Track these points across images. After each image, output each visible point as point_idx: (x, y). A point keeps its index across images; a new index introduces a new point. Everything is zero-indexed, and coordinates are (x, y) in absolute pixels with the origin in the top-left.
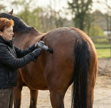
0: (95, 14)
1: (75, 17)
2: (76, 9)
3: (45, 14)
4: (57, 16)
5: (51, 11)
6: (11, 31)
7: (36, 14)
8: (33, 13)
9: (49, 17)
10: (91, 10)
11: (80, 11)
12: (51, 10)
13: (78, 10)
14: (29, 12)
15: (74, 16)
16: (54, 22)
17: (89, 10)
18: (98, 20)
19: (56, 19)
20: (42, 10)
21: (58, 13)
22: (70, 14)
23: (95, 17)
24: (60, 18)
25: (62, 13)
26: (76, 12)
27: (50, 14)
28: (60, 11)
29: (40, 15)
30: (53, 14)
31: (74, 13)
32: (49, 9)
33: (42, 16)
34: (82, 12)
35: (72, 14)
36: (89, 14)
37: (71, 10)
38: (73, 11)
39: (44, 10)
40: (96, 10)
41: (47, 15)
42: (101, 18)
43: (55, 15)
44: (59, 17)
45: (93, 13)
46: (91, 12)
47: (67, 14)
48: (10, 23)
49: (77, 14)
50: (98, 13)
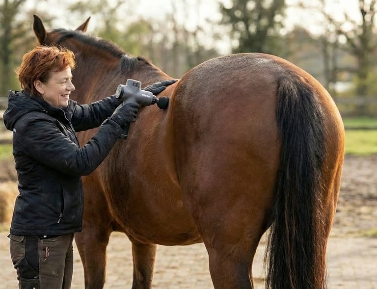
0: (292, 36)
1: (240, 47)
2: (241, 25)
3: (158, 38)
4: (192, 43)
5: (175, 30)
6: (67, 79)
7: (133, 38)
8: (126, 36)
9: (169, 46)
10: (282, 26)
11: (253, 29)
12: (175, 25)
13: (247, 27)
14: (117, 31)
15: (236, 43)
16: (182, 59)
17: (277, 27)
18: (299, 55)
19: (188, 50)
20: (150, 28)
21: (194, 34)
22: (226, 38)
23: (293, 47)
24: (201, 49)
25: (205, 34)
26: (242, 33)
27: (171, 37)
28: (199, 28)
29: (145, 41)
30: (181, 37)
31: (237, 35)
32: (170, 25)
33: (151, 42)
34: (258, 31)
35: (232, 37)
36: (277, 37)
37: (229, 28)
38: (235, 29)
39: (155, 27)
40: (296, 27)
41: (165, 39)
42: (307, 48)
43: (186, 39)
44: (196, 46)
45: (287, 35)
46: (283, 32)
47: (217, 37)
48: (64, 60)
49: (246, 37)
50: (300, 35)
